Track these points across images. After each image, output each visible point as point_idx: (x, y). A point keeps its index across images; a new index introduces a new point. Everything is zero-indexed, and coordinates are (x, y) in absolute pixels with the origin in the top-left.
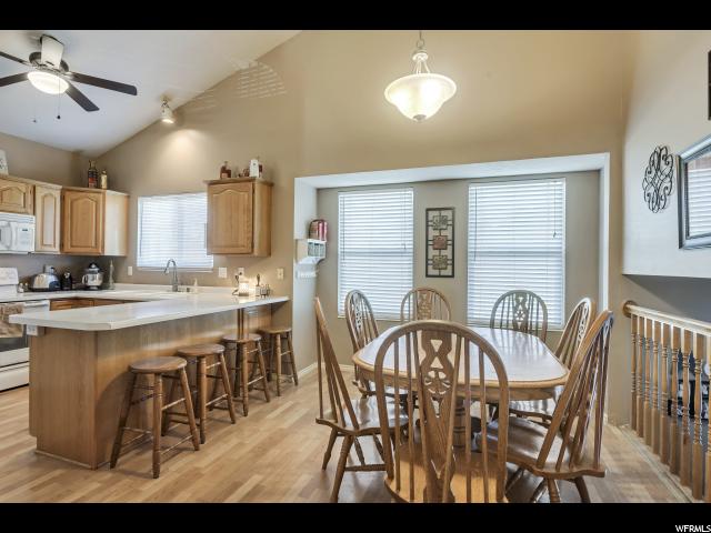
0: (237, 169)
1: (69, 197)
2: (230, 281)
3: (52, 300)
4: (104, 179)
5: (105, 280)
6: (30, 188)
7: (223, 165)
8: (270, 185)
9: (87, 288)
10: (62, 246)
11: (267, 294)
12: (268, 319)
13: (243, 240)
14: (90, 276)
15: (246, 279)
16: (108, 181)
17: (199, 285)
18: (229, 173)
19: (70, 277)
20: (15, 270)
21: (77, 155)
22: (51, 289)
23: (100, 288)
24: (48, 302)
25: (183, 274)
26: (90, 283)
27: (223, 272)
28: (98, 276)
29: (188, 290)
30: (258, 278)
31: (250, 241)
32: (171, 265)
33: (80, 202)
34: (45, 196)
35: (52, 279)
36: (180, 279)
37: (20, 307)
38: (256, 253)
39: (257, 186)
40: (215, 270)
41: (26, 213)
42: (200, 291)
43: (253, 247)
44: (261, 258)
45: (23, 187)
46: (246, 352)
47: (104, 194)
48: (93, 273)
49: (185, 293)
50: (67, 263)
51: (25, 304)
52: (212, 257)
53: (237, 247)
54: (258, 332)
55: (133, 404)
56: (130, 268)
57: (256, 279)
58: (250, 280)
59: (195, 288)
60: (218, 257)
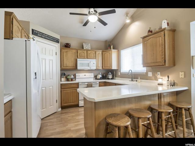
0: (155, 29)
1: (104, 53)
2: (153, 78)
3: (99, 82)
4: (112, 46)
5: (113, 76)
6: (95, 52)
7: (149, 29)
8: (173, 31)
9: (109, 79)
10: (102, 67)
11: (173, 85)
12: (175, 97)
13: (160, 59)
14: (109, 75)
15: (161, 77)
16: (113, 47)
17: (140, 79)
18: (151, 32)
19: (105, 76)
20: (93, 74)
21: (106, 41)
22: (100, 79)
23: (112, 79)
24: (98, 83)
25: (135, 75)
26: (109, 77)
27: (150, 74)
28: (111, 75)
29: (136, 81)
30: (168, 77)
31: (164, 59)
32: (130, 71)
33: (106, 54)
34: (98, 54)
35: (101, 76)
36: (134, 77)
37: (92, 84)
38: (167, 65)
39: (166, 32)
40: (147, 73)
41: (94, 59)
42: (141, 81)
43: (165, 62)
44: (169, 67)
45: (93, 52)
46: (164, 117)
47: (112, 51)
48: (110, 74)
49: (135, 82)
50: (104, 72)
51: (93, 83)
52: (145, 68)
53: (157, 62)
54: (170, 105)
55: (108, 133)
56: (119, 73)
57: (167, 77)
58: (163, 78)
59: (139, 80)
60: (148, 68)
